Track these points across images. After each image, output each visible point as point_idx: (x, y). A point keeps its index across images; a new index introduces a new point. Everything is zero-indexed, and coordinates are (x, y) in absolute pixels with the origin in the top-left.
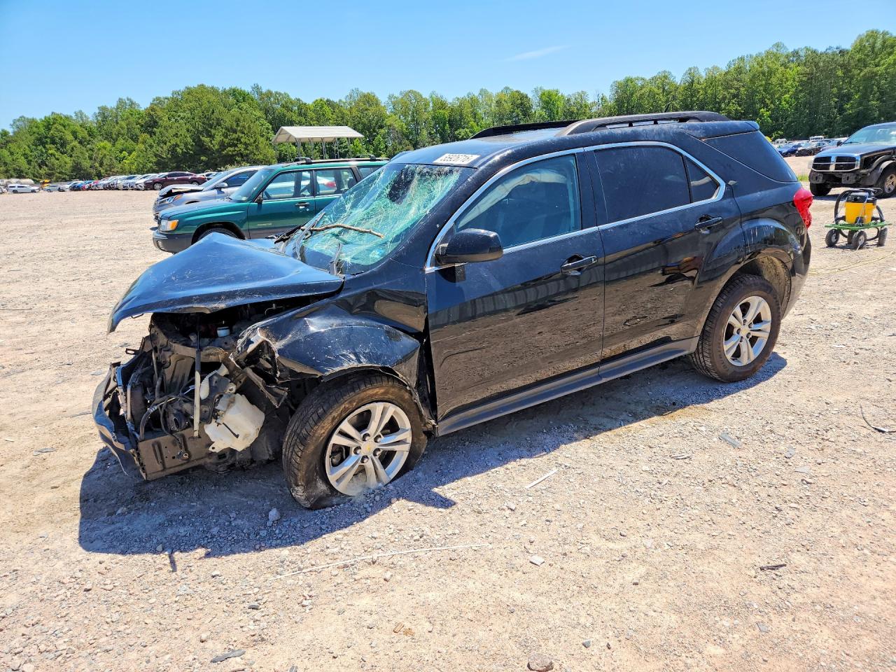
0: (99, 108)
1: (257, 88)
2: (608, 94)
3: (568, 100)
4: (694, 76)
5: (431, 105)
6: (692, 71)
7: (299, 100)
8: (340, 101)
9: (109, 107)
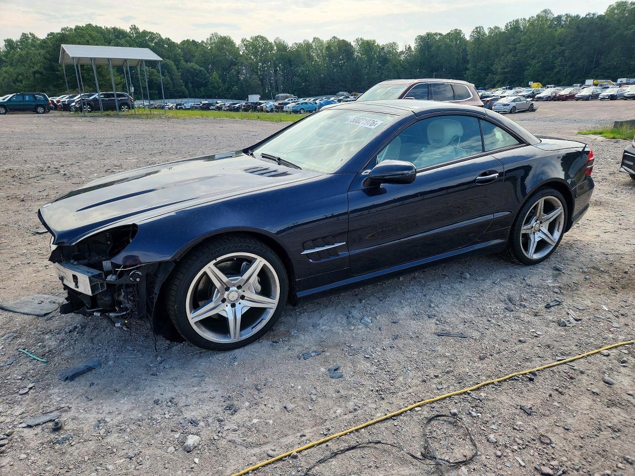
0: (5, 40)
1: (134, 28)
2: (413, 46)
3: (383, 48)
4: (480, 33)
5: (275, 48)
6: (479, 29)
7: (169, 39)
8: (203, 42)
9: (14, 40)
